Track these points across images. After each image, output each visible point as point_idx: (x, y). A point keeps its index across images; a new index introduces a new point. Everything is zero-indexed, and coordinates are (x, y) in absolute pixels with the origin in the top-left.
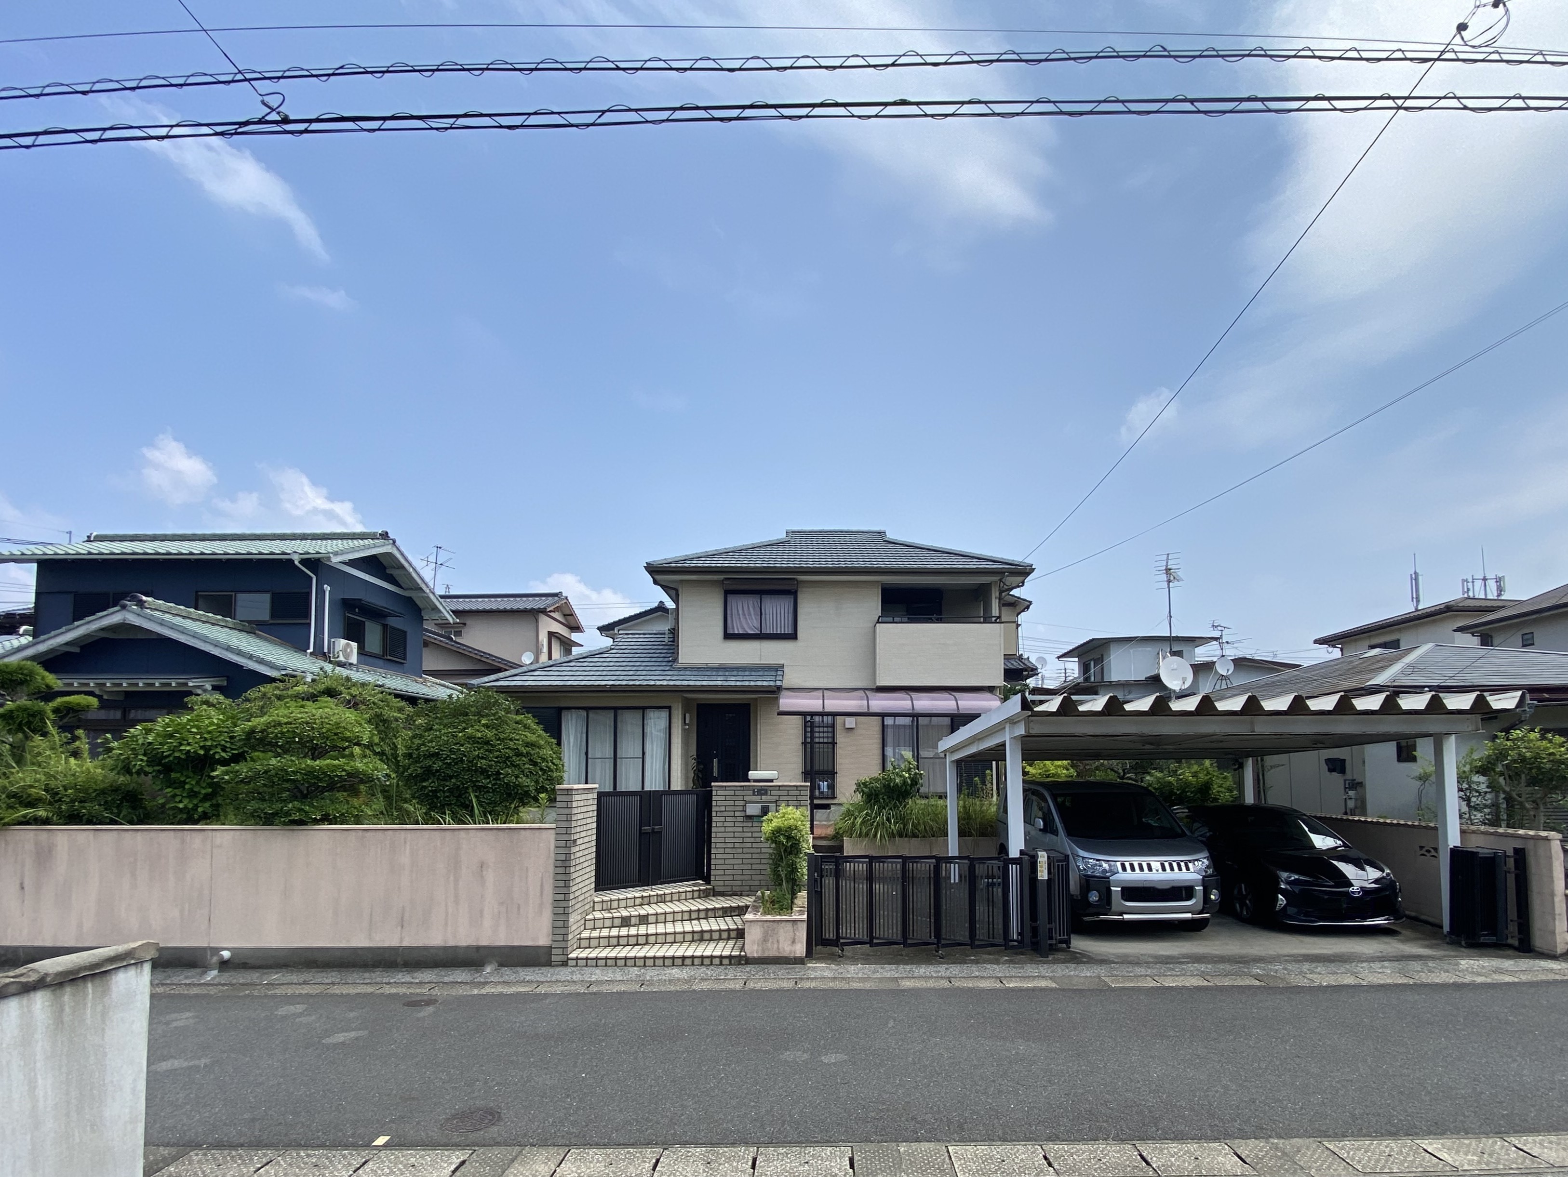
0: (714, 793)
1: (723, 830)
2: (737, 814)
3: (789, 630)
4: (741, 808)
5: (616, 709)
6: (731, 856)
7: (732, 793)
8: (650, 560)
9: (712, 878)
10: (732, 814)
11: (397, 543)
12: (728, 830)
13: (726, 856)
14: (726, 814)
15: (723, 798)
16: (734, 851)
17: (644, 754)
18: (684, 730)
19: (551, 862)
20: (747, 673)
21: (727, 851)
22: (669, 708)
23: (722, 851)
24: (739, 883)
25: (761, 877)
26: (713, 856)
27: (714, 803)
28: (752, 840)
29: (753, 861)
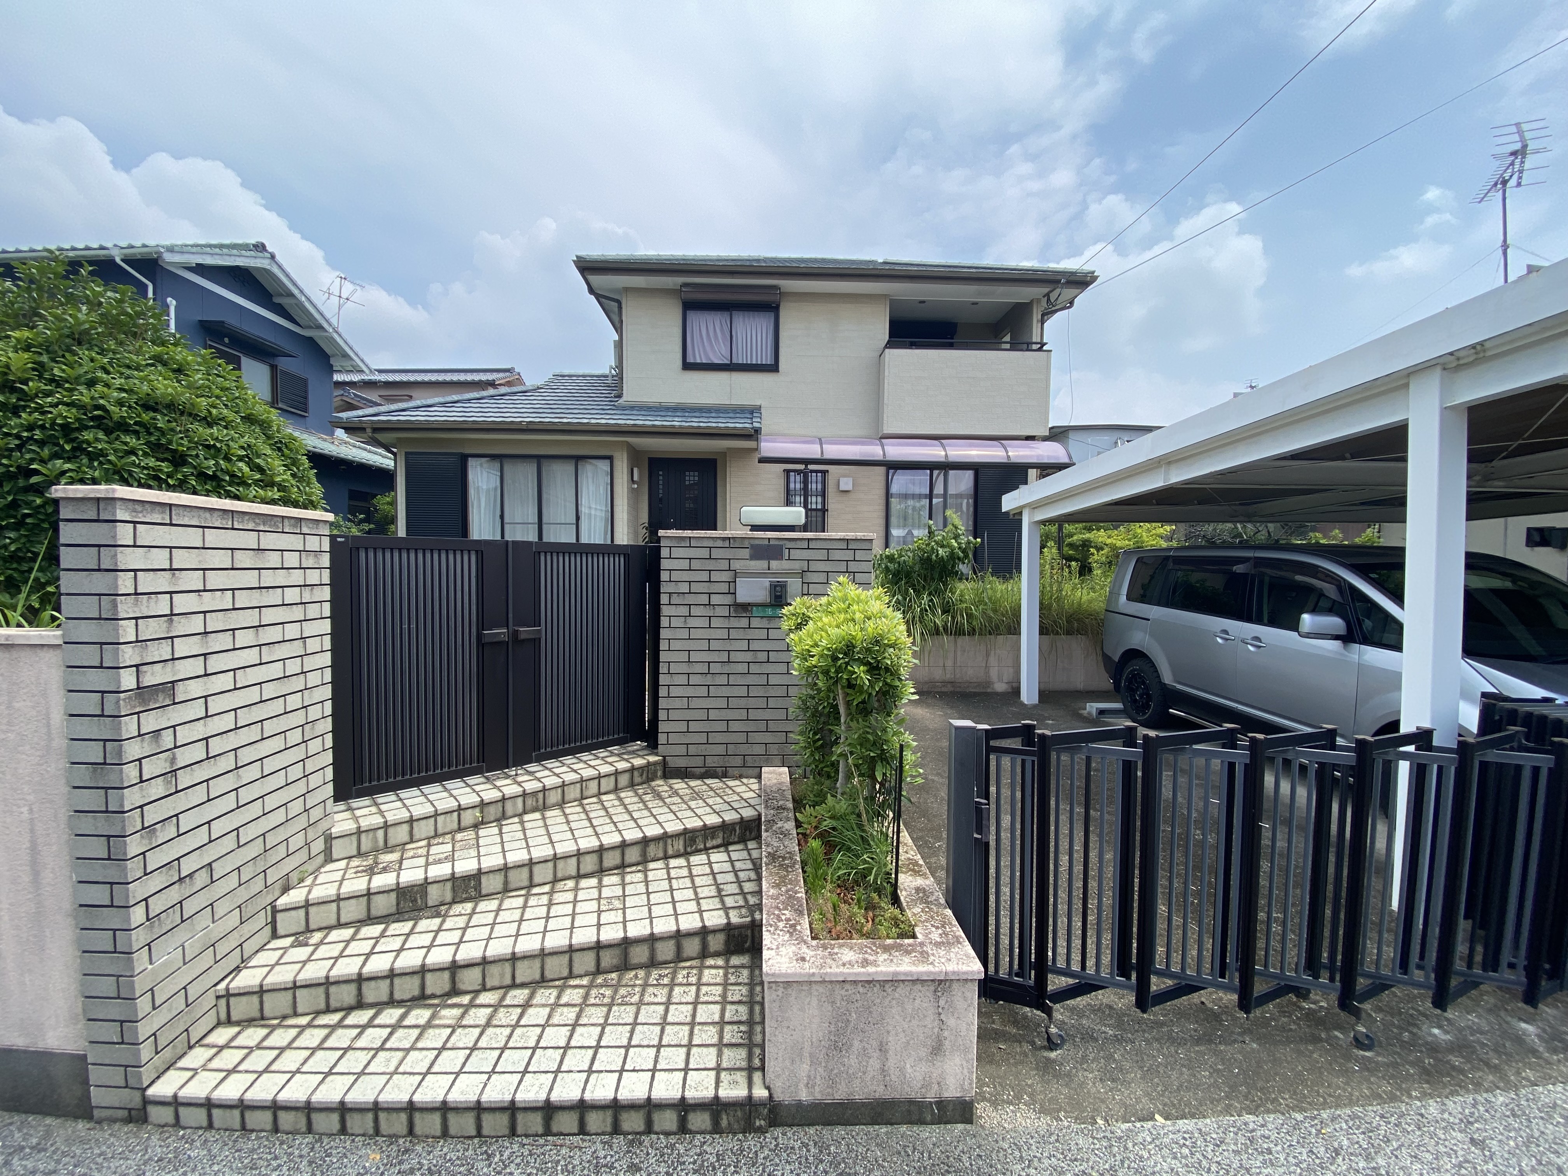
0: (664, 553)
1: (684, 634)
2: (715, 599)
3: (769, 360)
4: (724, 588)
5: (539, 459)
6: (703, 691)
7: (705, 553)
8: (583, 253)
9: (662, 739)
10: (704, 599)
11: (278, 258)
12: (695, 634)
13: (690, 691)
14: (691, 599)
15: (685, 564)
16: (708, 680)
17: (578, 518)
18: (632, 491)
19: (57, 766)
20: (713, 415)
21: (694, 680)
22: (610, 458)
23: (683, 680)
24: (721, 750)
25: (768, 738)
26: (662, 692)
27: (664, 576)
28: (749, 657)
29: (752, 703)
